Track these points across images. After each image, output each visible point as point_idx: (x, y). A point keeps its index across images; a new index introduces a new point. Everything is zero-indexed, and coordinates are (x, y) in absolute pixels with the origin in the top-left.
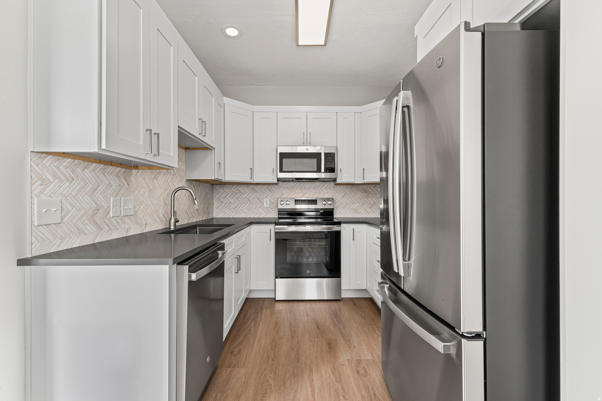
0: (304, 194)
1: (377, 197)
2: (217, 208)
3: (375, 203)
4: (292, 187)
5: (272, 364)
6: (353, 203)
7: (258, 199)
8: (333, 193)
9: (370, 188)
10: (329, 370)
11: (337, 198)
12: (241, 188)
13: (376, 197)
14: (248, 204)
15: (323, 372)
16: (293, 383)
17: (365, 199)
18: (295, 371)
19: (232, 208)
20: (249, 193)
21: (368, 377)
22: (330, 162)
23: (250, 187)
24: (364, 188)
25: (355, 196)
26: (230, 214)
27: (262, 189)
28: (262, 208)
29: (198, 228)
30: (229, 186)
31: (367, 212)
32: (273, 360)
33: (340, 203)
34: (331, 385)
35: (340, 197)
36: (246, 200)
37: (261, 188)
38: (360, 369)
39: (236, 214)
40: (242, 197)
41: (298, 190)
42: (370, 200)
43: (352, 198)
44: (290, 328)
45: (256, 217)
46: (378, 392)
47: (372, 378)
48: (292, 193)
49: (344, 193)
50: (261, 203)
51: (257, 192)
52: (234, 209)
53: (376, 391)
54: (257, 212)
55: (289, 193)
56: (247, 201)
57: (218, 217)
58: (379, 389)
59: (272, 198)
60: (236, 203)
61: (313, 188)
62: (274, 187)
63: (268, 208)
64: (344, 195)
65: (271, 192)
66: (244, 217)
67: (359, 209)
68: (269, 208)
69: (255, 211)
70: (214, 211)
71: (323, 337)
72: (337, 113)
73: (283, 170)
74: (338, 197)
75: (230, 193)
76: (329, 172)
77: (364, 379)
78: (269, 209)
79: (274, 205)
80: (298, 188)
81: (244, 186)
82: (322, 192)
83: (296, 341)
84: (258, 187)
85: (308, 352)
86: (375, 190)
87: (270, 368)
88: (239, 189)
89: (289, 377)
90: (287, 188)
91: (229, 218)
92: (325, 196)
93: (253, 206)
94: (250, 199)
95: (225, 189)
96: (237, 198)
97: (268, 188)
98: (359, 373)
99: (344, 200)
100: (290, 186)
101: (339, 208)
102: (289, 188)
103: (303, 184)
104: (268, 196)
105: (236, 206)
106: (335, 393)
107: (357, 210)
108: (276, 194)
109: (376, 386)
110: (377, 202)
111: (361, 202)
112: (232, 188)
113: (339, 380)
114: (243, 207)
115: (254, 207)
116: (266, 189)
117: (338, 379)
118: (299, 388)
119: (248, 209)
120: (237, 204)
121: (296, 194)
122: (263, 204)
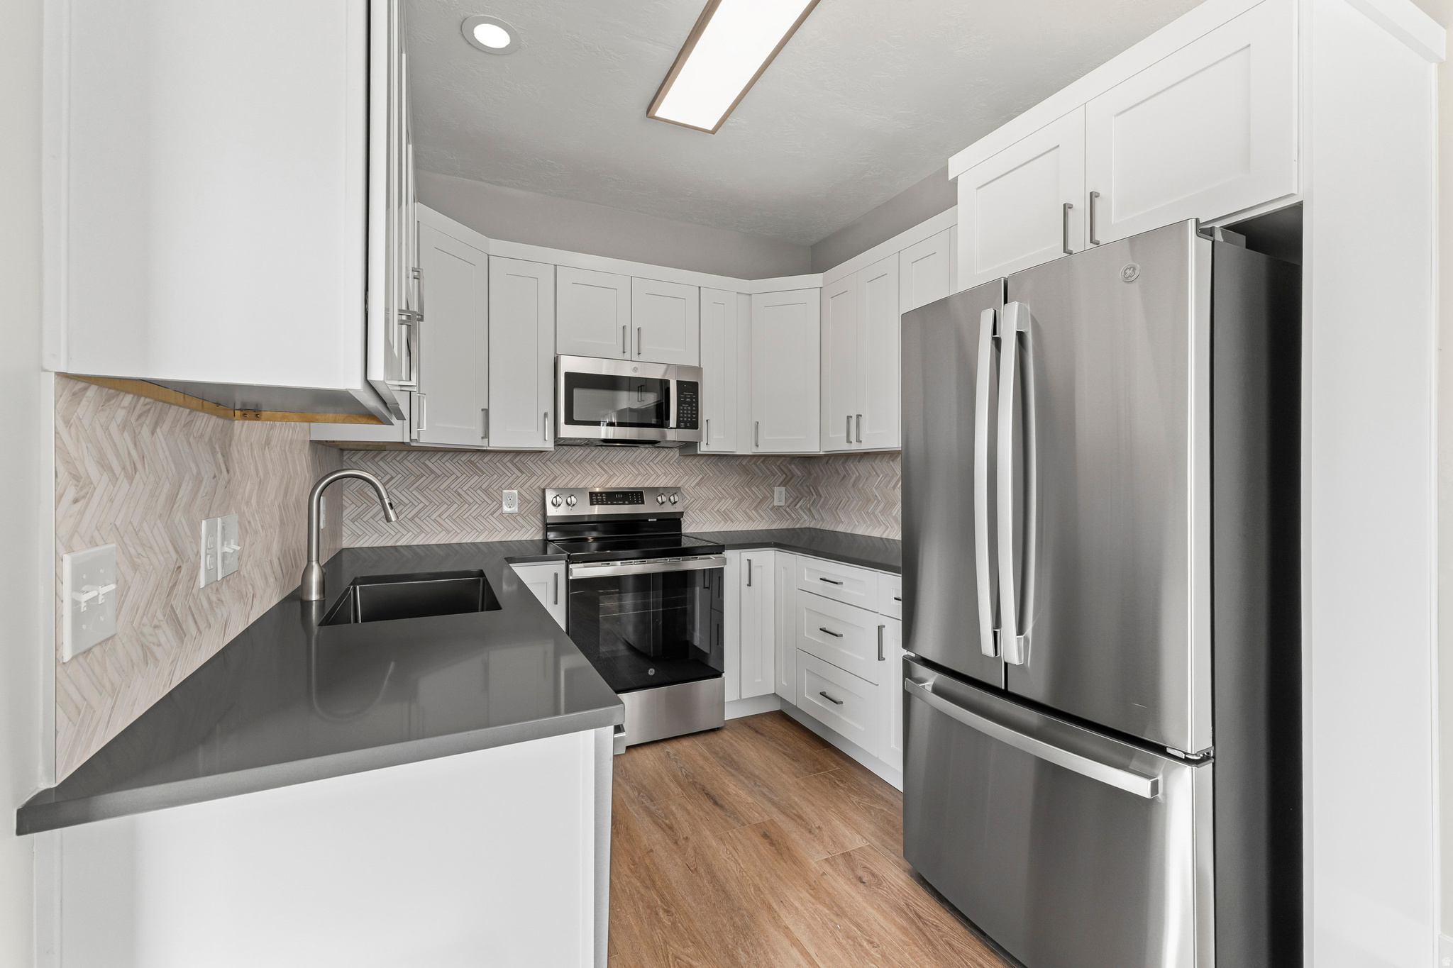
0: (611, 477)
1: (770, 485)
2: (353, 521)
3: (765, 498)
4: (579, 460)
5: (674, 923)
6: (720, 499)
7: (485, 491)
8: (678, 475)
9: (755, 464)
10: (805, 895)
11: (686, 487)
12: (433, 460)
13: (767, 483)
14: (456, 506)
15: (797, 904)
16: (753, 952)
17: (746, 489)
18: (737, 920)
19: (405, 519)
20: (459, 475)
21: (885, 884)
22: (688, 403)
23: (463, 459)
24: (744, 463)
25: (726, 483)
26: (399, 535)
27: (498, 464)
28: (495, 515)
29: (358, 587)
30: (394, 454)
31: (750, 518)
32: (667, 912)
33: (693, 499)
34: (830, 925)
35: (693, 485)
36: (449, 494)
37: (495, 461)
38: (860, 873)
39: (419, 534)
40: (436, 486)
41: (594, 468)
42: (756, 492)
43: (719, 488)
44: (654, 821)
45: (479, 540)
46: (921, 909)
47: (893, 886)
48: (580, 475)
49: (701, 476)
50: (495, 503)
51: (484, 473)
52: (412, 520)
53: (917, 908)
54: (482, 528)
55: (571, 476)
56: (453, 497)
57: (357, 546)
58: (919, 903)
59: (525, 487)
60: (416, 504)
61: (632, 464)
62: (532, 459)
63: (515, 515)
64: (701, 480)
65: (522, 473)
66: (442, 543)
67: (733, 511)
68: (518, 514)
69: (478, 524)
70: (344, 528)
71: (743, 824)
72: (699, 287)
73: (575, 418)
74: (688, 484)
75: (400, 476)
76: (686, 427)
77: (880, 891)
78: (518, 518)
79: (533, 507)
80: (593, 463)
81: (442, 457)
82: (652, 473)
83: (690, 850)
84: (486, 460)
85: (735, 870)
86: (764, 468)
87: (674, 933)
88: (427, 462)
89: (733, 939)
90: (567, 461)
91: (395, 548)
92: (658, 483)
93: (471, 512)
94: (462, 493)
95: (381, 463)
96: (421, 491)
97: (515, 461)
98: (864, 883)
99: (702, 492)
100: (575, 458)
101: (690, 512)
102: (571, 462)
103: (607, 452)
104: (515, 484)
105: (419, 512)
106: (850, 941)
107: (729, 514)
108: (535, 477)
109: (909, 899)
110: (769, 495)
111: (737, 494)
112: (405, 462)
113: (841, 913)
114: (440, 516)
115: (474, 515)
116: (508, 464)
117: (835, 909)
118: (772, 957)
119: (454, 520)
120: (422, 505)
121: (590, 477)
122: (501, 506)
